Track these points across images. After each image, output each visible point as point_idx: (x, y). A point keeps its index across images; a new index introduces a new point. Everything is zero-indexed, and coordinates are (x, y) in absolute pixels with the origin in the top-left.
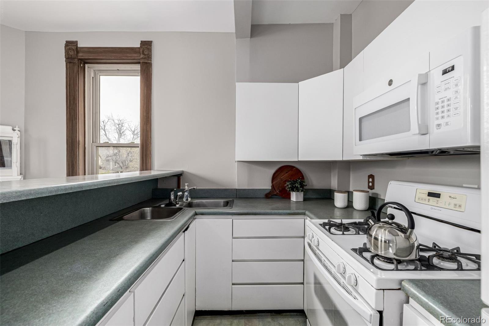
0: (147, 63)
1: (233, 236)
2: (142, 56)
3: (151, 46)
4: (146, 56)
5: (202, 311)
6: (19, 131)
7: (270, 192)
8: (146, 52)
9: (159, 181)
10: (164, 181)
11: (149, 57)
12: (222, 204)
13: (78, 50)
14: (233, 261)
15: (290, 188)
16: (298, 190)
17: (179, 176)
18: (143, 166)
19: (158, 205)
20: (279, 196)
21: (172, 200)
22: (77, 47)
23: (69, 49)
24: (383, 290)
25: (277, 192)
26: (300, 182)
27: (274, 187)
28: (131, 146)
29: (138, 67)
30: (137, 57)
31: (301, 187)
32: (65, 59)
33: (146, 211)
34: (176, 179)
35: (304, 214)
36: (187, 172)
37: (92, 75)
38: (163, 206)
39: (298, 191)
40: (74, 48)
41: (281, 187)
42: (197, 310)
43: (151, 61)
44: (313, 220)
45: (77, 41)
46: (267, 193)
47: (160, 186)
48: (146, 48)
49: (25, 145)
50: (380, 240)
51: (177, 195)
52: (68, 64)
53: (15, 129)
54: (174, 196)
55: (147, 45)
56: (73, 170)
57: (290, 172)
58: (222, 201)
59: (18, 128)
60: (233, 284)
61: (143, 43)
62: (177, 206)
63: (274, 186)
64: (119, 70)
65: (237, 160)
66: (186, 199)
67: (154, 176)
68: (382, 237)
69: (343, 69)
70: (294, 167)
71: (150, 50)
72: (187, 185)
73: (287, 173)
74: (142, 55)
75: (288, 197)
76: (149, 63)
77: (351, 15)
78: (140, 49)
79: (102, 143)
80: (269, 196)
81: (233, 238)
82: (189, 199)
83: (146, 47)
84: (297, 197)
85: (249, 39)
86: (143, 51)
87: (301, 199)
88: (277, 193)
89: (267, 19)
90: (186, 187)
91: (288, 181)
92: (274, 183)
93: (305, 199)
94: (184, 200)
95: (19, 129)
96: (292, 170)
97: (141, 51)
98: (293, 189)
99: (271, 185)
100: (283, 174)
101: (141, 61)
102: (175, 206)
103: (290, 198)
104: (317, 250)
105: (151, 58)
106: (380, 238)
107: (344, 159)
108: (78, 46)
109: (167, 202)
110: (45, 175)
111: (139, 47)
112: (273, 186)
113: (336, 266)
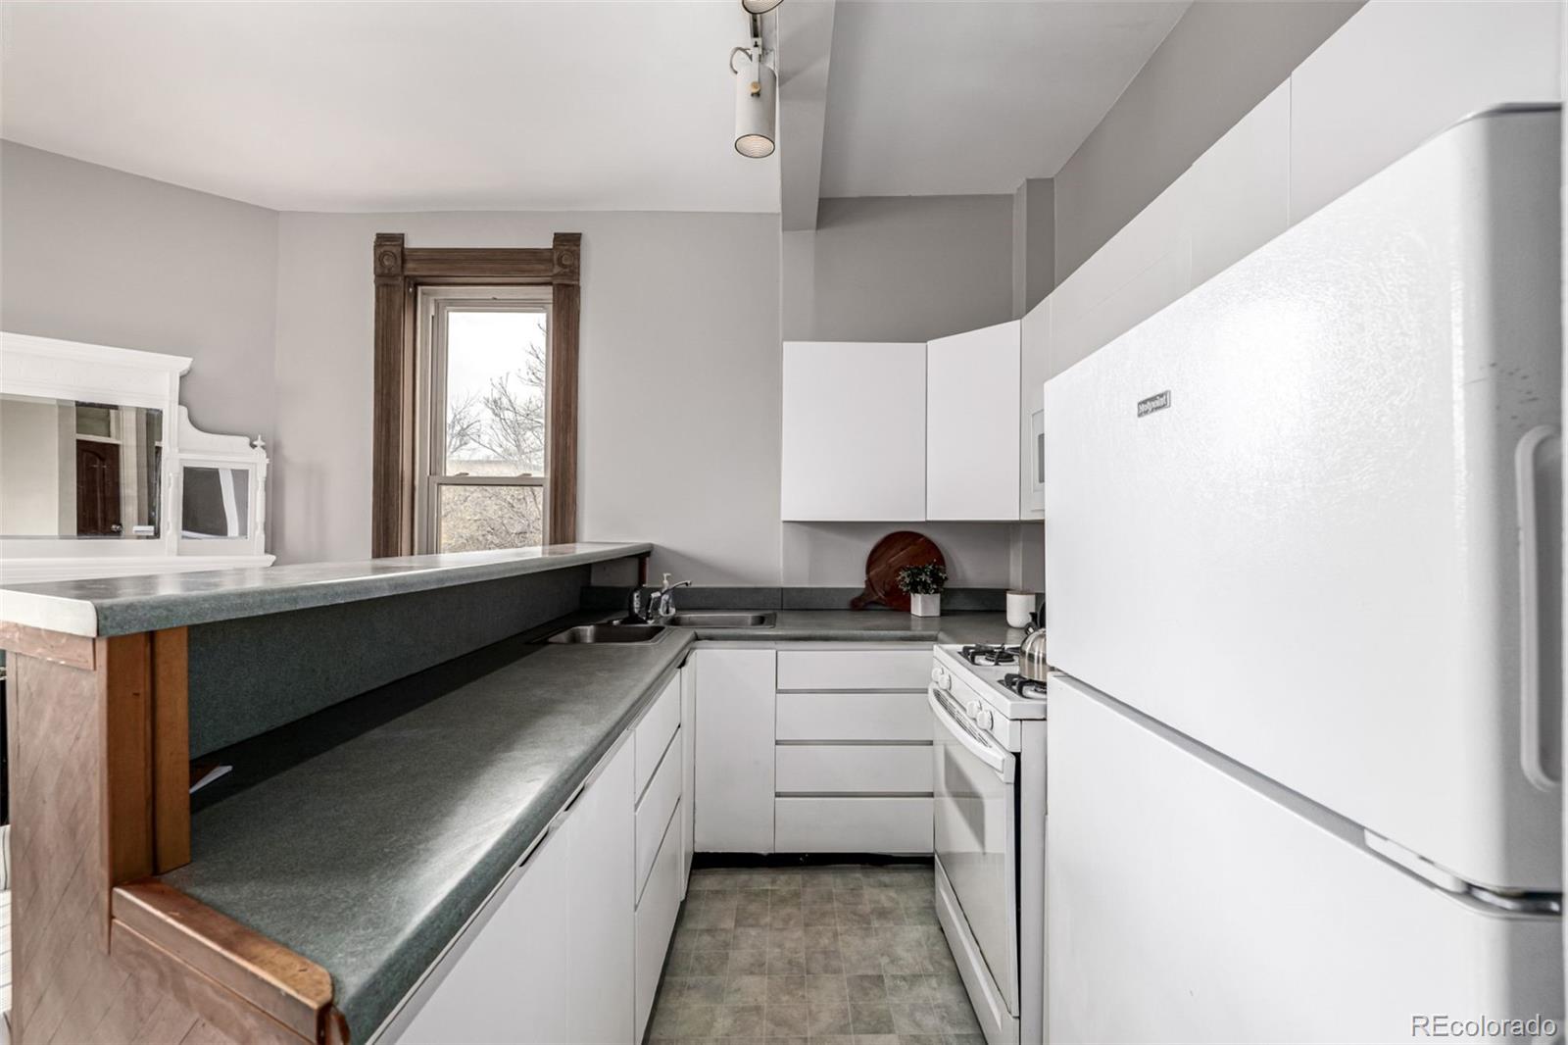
0: (568, 286)
1: (779, 688)
2: (557, 270)
3: (579, 245)
4: (567, 270)
5: (708, 853)
6: (263, 447)
7: (863, 594)
8: (566, 260)
9: (593, 570)
10: (604, 569)
11: (574, 271)
12: (750, 621)
13: (404, 256)
14: (777, 743)
15: (908, 585)
16: (926, 589)
17: (642, 558)
18: (555, 532)
19: (605, 621)
20: (883, 605)
21: (636, 611)
22: (403, 248)
23: (384, 254)
24: (1021, 720)
25: (880, 594)
26: (931, 571)
27: (872, 585)
28: (525, 482)
29: (546, 293)
30: (546, 270)
31: (933, 582)
32: (373, 277)
33: (582, 633)
34: (634, 566)
35: (935, 639)
36: (662, 548)
37: (432, 312)
38: (615, 622)
39: (927, 592)
40: (396, 250)
41: (888, 584)
42: (697, 850)
43: (578, 280)
44: (946, 646)
45: (403, 235)
46: (856, 599)
47: (596, 580)
48: (567, 250)
49: (274, 483)
50: (1036, 658)
51: (650, 600)
52: (381, 289)
53: (255, 443)
54: (641, 602)
55: (569, 244)
56: (387, 542)
57: (910, 548)
58: (749, 616)
59: (263, 440)
60: (778, 795)
61: (560, 238)
62: (650, 623)
63: (873, 581)
64: (495, 299)
65: (784, 518)
66: (665, 609)
67: (582, 556)
68: (1039, 653)
69: (1019, 321)
70: (920, 536)
71: (576, 255)
72: (668, 577)
73: (902, 550)
74: (556, 266)
75: (906, 607)
76: (573, 285)
77: (1052, 180)
78: (553, 253)
79: (451, 475)
80: (860, 604)
81: (779, 692)
82: (673, 611)
83: (566, 247)
84: (924, 608)
85: (813, 232)
86: (560, 259)
87: (935, 611)
88: (880, 598)
89: (856, 184)
90: (665, 582)
91: (903, 568)
92: (872, 573)
93: (944, 613)
94: (661, 611)
95: (263, 444)
96: (915, 545)
97: (555, 257)
98: (917, 586)
99: (865, 579)
100: (893, 552)
101: (555, 282)
102: (645, 622)
103: (909, 610)
104: (948, 697)
105: (579, 274)
106: (1036, 654)
107: (1022, 519)
108: (405, 246)
109: (626, 615)
110: (319, 556)
111: (551, 247)
112: (869, 582)
113: (967, 708)
